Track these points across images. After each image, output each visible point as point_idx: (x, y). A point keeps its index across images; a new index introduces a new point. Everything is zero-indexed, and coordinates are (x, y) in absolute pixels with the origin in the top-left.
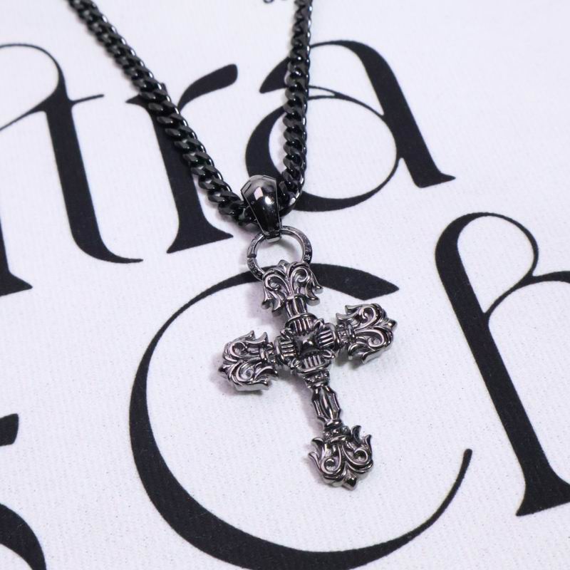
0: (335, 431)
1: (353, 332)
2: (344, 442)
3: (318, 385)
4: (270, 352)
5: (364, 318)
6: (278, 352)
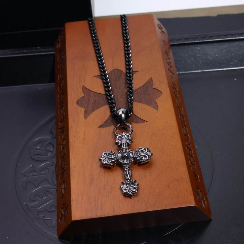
0: (128, 181)
1: (139, 155)
2: (131, 184)
3: (126, 167)
4: (115, 156)
5: (144, 151)
6: (117, 157)
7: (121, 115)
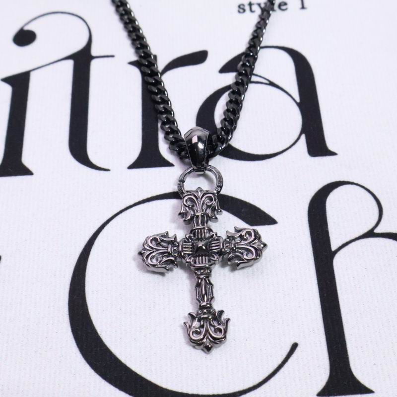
0: (205, 311)
2: (210, 319)
3: (202, 277)
4: (175, 248)
5: (245, 238)
7: (196, 144)
